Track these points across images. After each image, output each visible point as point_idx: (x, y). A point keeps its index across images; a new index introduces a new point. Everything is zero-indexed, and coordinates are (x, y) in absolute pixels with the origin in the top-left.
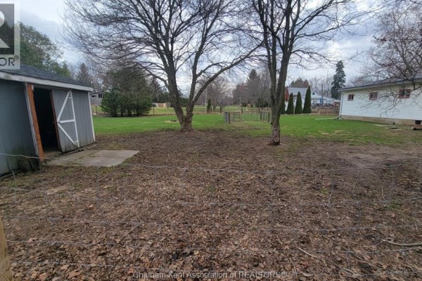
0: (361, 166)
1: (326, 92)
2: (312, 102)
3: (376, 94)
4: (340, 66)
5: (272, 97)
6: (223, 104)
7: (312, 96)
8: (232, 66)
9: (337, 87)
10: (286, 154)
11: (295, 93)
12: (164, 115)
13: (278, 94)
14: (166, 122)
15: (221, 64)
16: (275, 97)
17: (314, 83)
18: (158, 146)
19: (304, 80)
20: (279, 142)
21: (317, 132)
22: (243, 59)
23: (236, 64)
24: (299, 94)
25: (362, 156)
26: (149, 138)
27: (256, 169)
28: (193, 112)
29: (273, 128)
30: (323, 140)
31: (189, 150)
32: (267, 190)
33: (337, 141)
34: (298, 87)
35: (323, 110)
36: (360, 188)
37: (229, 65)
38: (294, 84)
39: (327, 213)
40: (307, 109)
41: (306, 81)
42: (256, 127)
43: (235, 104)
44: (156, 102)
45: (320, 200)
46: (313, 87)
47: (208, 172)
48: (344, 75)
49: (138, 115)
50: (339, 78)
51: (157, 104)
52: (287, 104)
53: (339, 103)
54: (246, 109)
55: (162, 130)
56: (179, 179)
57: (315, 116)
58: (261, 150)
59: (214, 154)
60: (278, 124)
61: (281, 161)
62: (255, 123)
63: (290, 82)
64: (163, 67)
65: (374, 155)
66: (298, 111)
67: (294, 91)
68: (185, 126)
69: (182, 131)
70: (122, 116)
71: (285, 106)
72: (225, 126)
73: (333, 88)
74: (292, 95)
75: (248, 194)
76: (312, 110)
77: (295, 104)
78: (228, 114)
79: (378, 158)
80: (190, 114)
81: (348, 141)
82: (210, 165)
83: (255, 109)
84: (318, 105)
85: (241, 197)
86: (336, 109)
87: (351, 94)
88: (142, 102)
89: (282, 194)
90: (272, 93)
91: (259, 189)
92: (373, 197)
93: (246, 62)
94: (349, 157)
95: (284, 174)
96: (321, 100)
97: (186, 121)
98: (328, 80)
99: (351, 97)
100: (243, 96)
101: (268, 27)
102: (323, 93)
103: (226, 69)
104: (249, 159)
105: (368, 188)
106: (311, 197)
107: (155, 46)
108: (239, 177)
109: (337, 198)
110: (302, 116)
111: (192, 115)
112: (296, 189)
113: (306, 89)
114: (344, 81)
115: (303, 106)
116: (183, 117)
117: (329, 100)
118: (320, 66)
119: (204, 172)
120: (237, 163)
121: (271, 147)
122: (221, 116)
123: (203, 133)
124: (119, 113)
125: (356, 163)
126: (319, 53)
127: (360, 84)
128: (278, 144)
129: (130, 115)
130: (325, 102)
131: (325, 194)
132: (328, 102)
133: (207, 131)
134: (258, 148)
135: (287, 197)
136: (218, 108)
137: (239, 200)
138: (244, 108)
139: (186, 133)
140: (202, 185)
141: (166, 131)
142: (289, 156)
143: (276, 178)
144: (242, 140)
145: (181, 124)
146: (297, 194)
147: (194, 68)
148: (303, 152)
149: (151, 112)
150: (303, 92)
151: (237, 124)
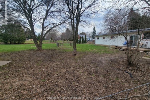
0: (104, 62)
1: (91, 37)
2: (87, 40)
3: (105, 37)
4: (94, 29)
5: (73, 37)
6: (57, 40)
7: (87, 38)
8: (59, 25)
9: (94, 35)
10: (79, 59)
11: (82, 37)
12: (32, 43)
13: (76, 36)
14: (32, 46)
15: (54, 24)
16: (74, 37)
17: (87, 34)
18: (23, 58)
19: (84, 33)
20: (76, 54)
21: (89, 50)
22: (63, 23)
23: (60, 24)
24: (83, 37)
25: (103, 58)
26: (20, 54)
27: (67, 66)
28: (42, 43)
29: (74, 49)
30: (91, 53)
31: (38, 59)
32: (71, 77)
33: (95, 53)
34: (83, 35)
35: (90, 42)
36: (105, 72)
37: (57, 24)
38: (81, 34)
39: (95, 87)
40: (85, 42)
41: (85, 33)
42: (68, 48)
43: (61, 40)
44: (29, 38)
45: (92, 80)
46: (87, 35)
47: (44, 70)
48: (95, 32)
49: (19, 44)
50: (94, 32)
51: (29, 39)
52: (79, 40)
53: (95, 40)
54: (66, 42)
55: (29, 50)
56: (28, 76)
57: (88, 44)
58: (69, 58)
59: (50, 60)
60: (76, 47)
61: (77, 62)
62: (68, 47)
63: (80, 33)
64: (28, 23)
65: (107, 58)
66: (83, 42)
67: (81, 36)
68: (39, 48)
69: (37, 50)
70: (11, 44)
71: (78, 41)
72: (56, 48)
73: (93, 35)
74: (80, 37)
75: (62, 81)
76: (87, 42)
77: (82, 40)
78: (58, 43)
79: (108, 58)
80: (41, 43)
81: (99, 53)
82: (46, 66)
83: (68, 41)
84: (88, 41)
85: (58, 83)
86: (94, 42)
87: (98, 37)
88: (21, 38)
89: (77, 78)
90: (73, 36)
91: (67, 77)
92: (110, 75)
93: (64, 24)
94: (100, 59)
95: (78, 68)
96: (90, 39)
97: (39, 46)
98: (91, 33)
99: (98, 38)
100: (64, 37)
101: (71, 10)
102: (90, 37)
103: (56, 26)
104: (64, 62)
105: (107, 71)
106: (89, 78)
107: (24, 14)
108: (59, 72)
109: (98, 78)
110: (84, 44)
111: (42, 44)
112: (83, 75)
113: (85, 35)
114: (96, 34)
115: (84, 41)
116: (37, 44)
117: (92, 39)
118: (89, 27)
119: (42, 70)
120: (59, 64)
121: (73, 56)
122: (55, 44)
123: (47, 51)
124: (10, 43)
125: (102, 61)
126: (89, 22)
127: (100, 34)
128: (76, 55)
129: (15, 44)
130: (90, 40)
131: (94, 76)
132: (91, 40)
133: (48, 50)
134: (68, 57)
135: (79, 80)
136: (55, 41)
137: (57, 85)
138: (64, 41)
139: (39, 51)
140: (39, 79)
141: (30, 50)
142: (80, 60)
143: (74, 70)
144: (62, 54)
145: (37, 47)
146: (83, 78)
147: (43, 25)
148: (85, 58)
149: (25, 42)
150: (84, 36)
151: (61, 47)
